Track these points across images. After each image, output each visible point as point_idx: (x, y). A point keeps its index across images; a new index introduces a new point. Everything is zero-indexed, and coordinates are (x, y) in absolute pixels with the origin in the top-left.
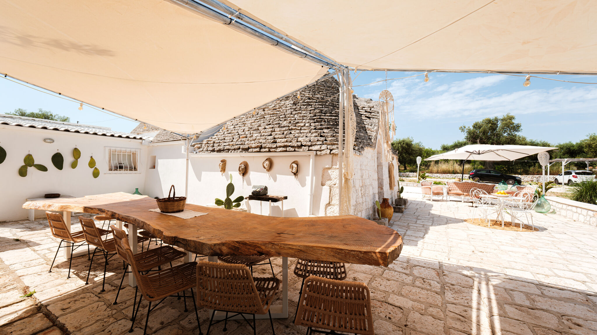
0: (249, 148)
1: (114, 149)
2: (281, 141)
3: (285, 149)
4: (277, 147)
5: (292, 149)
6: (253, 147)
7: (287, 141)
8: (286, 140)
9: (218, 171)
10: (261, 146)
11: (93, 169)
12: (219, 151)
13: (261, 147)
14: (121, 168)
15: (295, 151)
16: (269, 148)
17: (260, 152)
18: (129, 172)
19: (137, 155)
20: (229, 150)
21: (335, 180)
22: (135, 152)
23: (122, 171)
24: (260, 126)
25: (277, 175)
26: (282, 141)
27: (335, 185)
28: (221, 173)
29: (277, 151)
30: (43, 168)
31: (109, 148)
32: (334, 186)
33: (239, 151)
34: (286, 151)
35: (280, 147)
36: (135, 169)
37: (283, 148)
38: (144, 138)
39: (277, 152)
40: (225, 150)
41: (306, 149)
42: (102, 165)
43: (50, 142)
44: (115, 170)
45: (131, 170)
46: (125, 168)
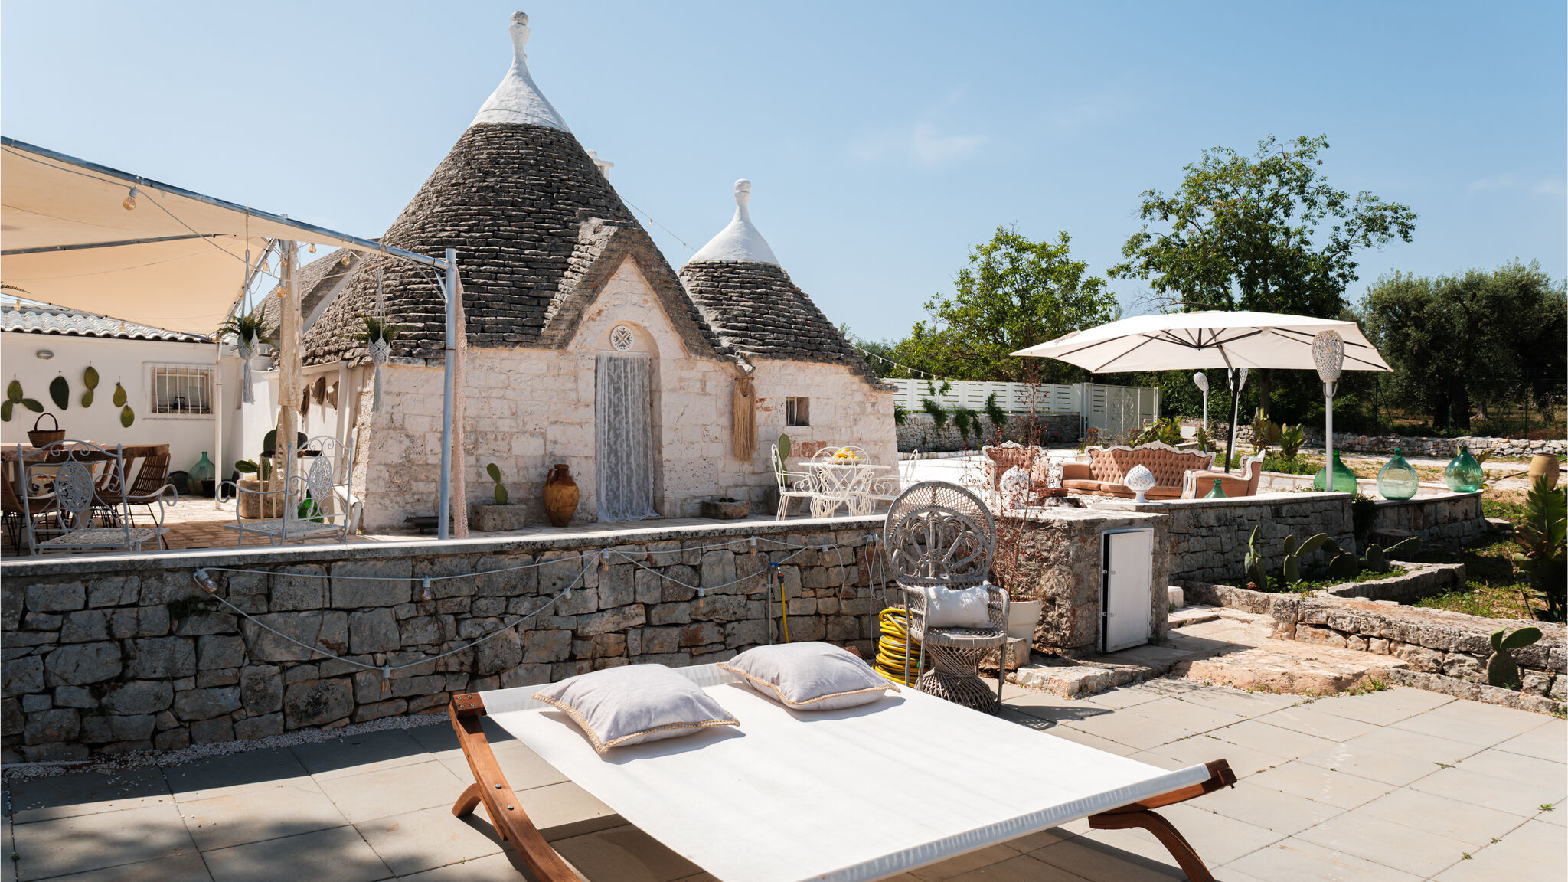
1: (162, 366)
4: (324, 355)
6: (308, 354)
10: (315, 351)
11: (122, 408)
13: (315, 355)
14: (175, 407)
16: (319, 356)
17: (312, 364)
18: (191, 415)
19: (212, 378)
22: (206, 372)
23: (178, 414)
30: (35, 406)
31: (150, 365)
35: (326, 353)
36: (206, 410)
38: (225, 341)
42: (139, 401)
43: (47, 358)
44: (162, 411)
45: (198, 412)
46: (184, 407)
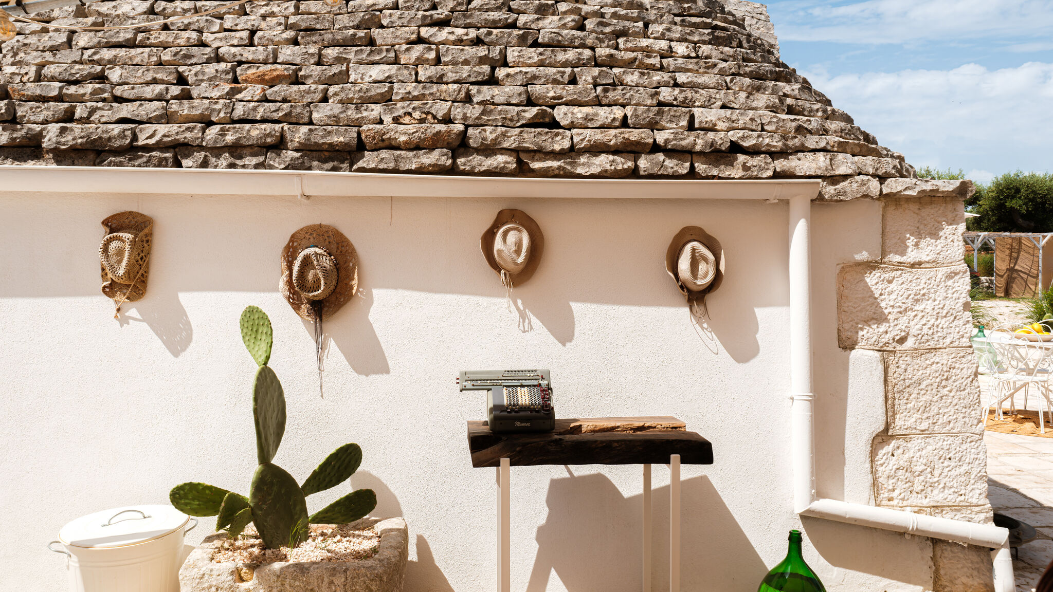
2: (587, 118)
3: (630, 164)
5: (678, 166)
6: (403, 138)
9: (90, 293)
10: (461, 135)
13: (460, 146)
15: (692, 174)
16: (516, 152)
17: (452, 170)
21: (903, 320)
25: (576, 307)
26: (600, 120)
27: (902, 340)
28: (108, 304)
29: (580, 170)
32: (899, 347)
33: (278, 162)
34: (634, 173)
35: (596, 149)
37: (618, 159)
39: (580, 176)
40: (147, 148)
41: (761, 169)
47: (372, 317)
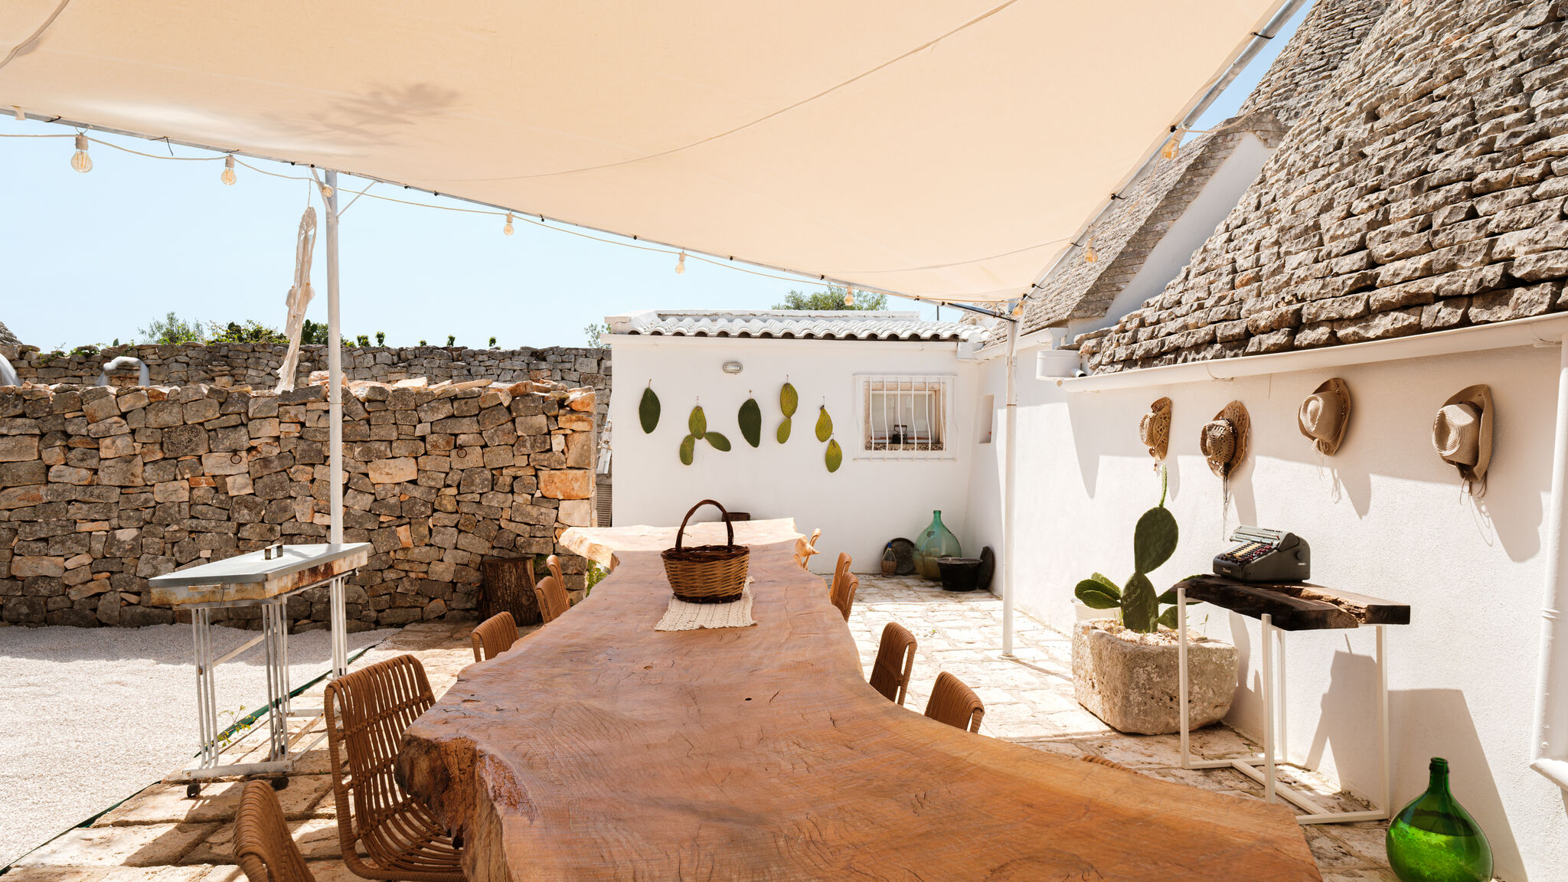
0: (1248, 335)
1: (878, 378)
2: (1395, 275)
3: (1413, 319)
4: (1367, 315)
5: (1448, 314)
6: (1262, 323)
7: (1428, 271)
8: (1424, 259)
10: (1298, 313)
11: (828, 441)
12: (1148, 359)
13: (1296, 323)
14: (895, 439)
15: (1465, 321)
16: (1330, 321)
17: (1289, 347)
18: (917, 453)
19: (944, 395)
20: (1177, 350)
22: (936, 387)
23: (900, 451)
24: (1328, 207)
25: (1374, 479)
26: (1406, 273)
28: (1153, 460)
29: (1371, 334)
30: (721, 443)
31: (863, 378)
33: (1210, 353)
34: (1416, 329)
35: (1386, 308)
36: (937, 444)
37: (1401, 315)
38: (963, 336)
39: (1369, 339)
40: (1166, 353)
41: (1532, 303)
42: (849, 435)
43: (735, 372)
44: (880, 446)
45: (926, 448)
46: (907, 440)
47: (1254, 479)
